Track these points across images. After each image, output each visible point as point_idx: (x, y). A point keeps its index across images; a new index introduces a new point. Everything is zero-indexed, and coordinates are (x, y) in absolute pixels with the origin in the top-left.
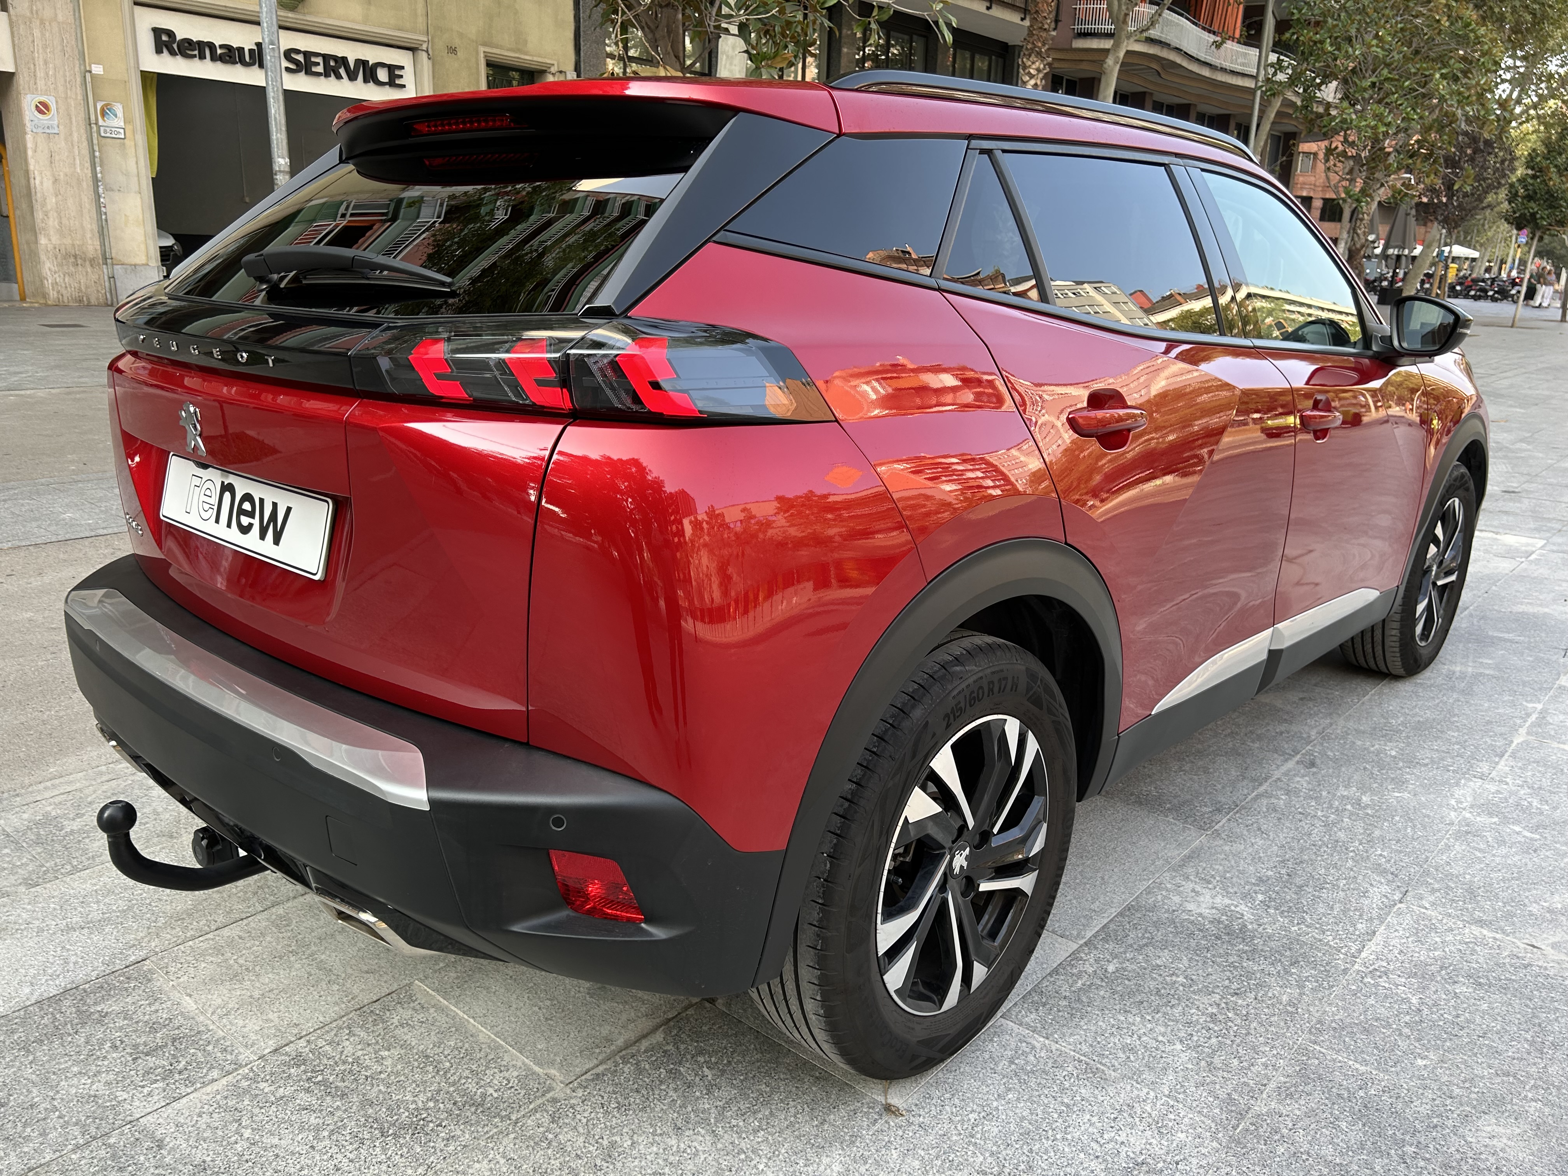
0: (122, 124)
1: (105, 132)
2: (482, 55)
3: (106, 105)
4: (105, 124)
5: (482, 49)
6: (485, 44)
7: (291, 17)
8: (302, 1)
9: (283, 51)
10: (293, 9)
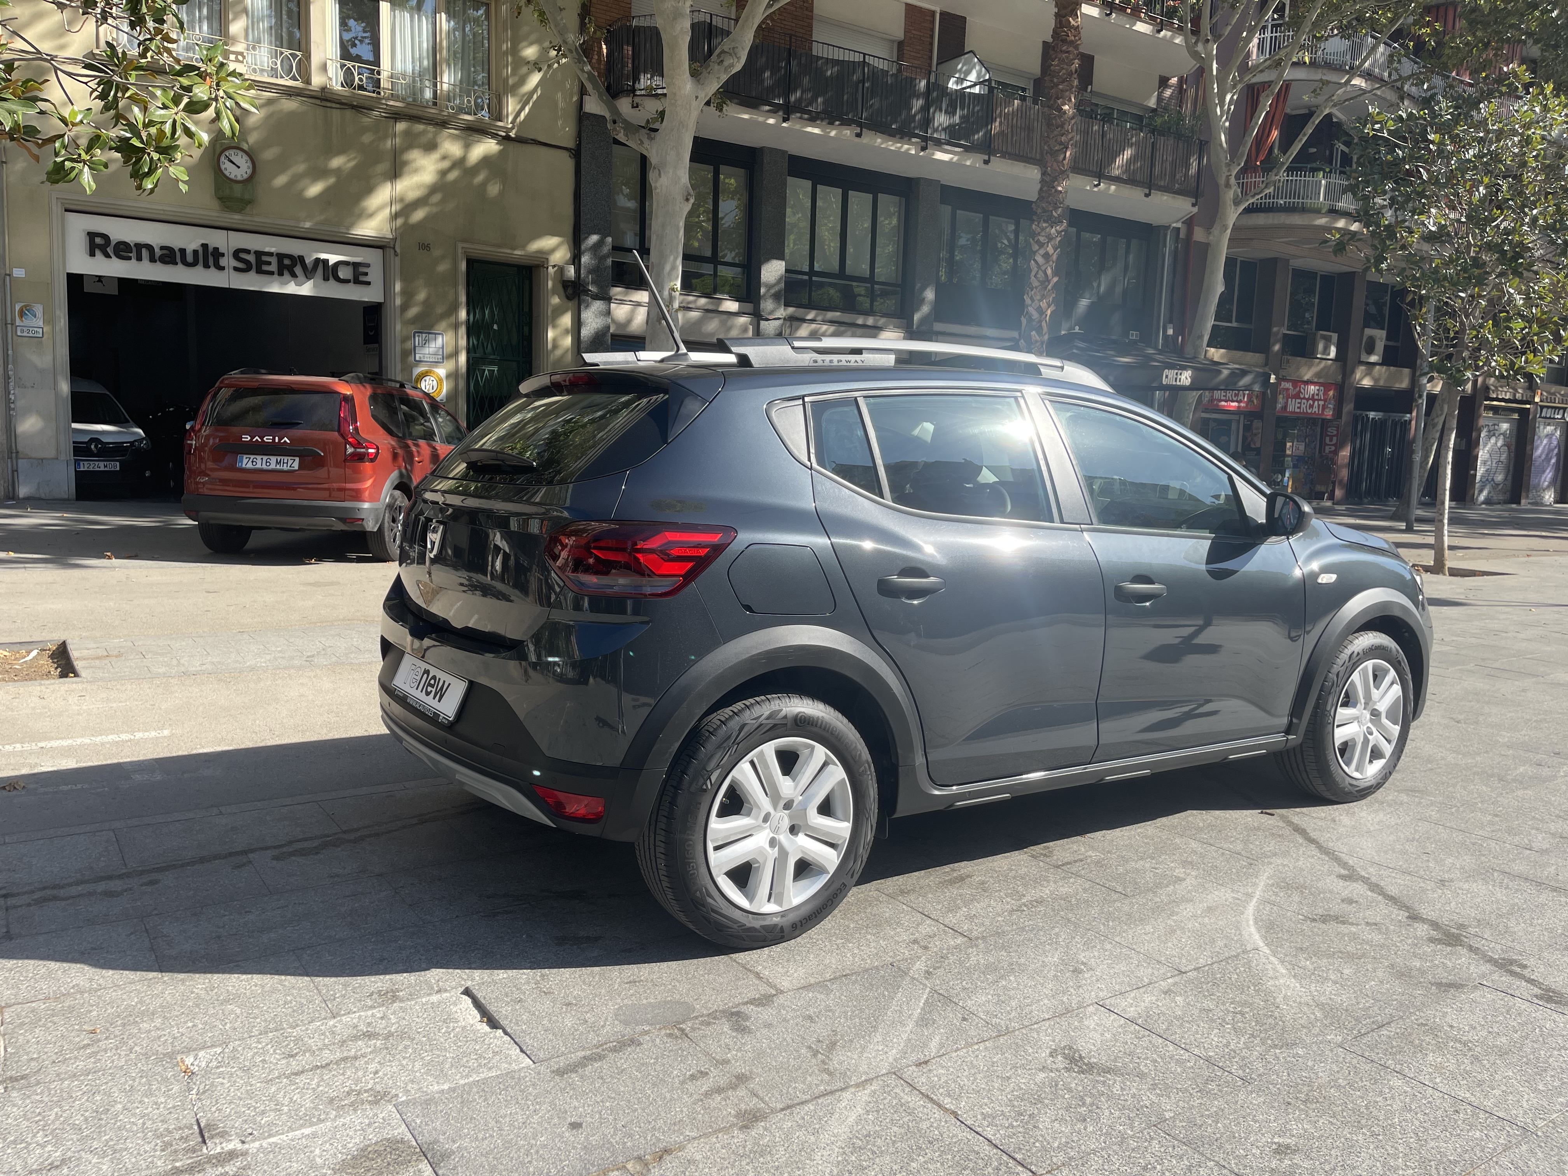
0: (41, 324)
1: (22, 331)
2: (460, 251)
3: (26, 306)
4: (21, 324)
5: (460, 245)
6: (464, 241)
7: (235, 218)
8: (249, 202)
9: (231, 251)
10: (240, 211)
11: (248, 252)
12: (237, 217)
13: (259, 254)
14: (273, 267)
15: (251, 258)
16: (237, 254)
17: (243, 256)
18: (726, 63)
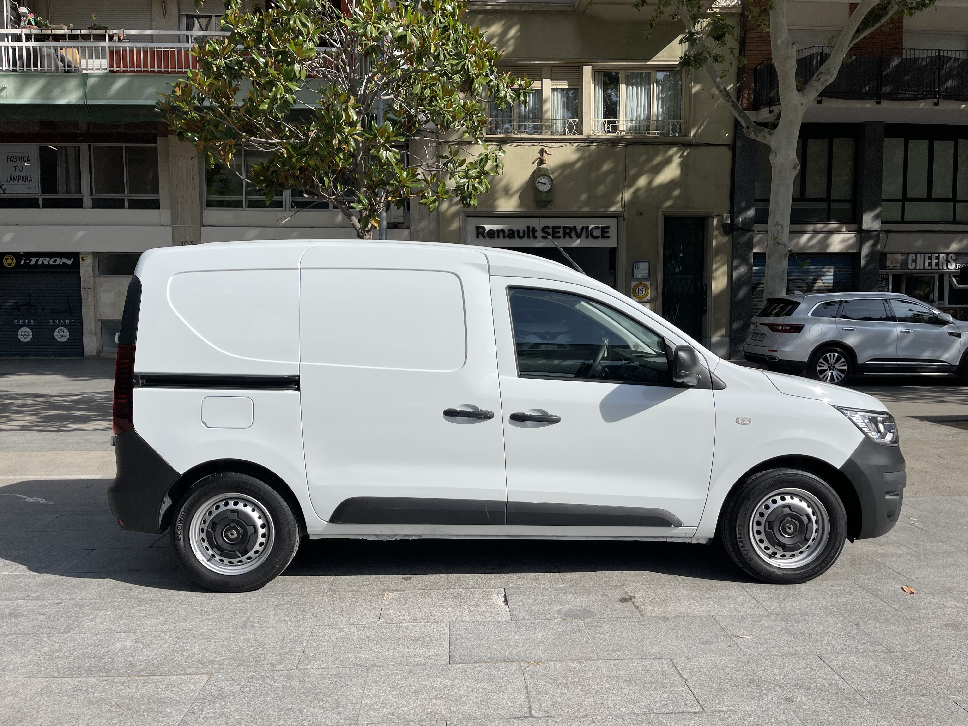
2: (660, 213)
6: (663, 207)
7: (544, 211)
8: (549, 202)
9: (541, 228)
10: (545, 207)
11: (548, 227)
12: (544, 210)
13: (554, 228)
14: (561, 234)
15: (550, 231)
16: (544, 230)
17: (546, 230)
18: (822, 80)
